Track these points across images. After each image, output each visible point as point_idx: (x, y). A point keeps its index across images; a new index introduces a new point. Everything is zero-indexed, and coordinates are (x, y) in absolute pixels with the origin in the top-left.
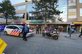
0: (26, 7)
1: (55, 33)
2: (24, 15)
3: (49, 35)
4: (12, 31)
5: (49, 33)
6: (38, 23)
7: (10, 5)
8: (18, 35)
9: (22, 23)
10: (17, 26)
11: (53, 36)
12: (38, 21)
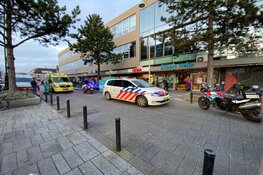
0: (138, 22)
1: (253, 100)
2: (132, 48)
3: (226, 106)
4: (121, 92)
5: (230, 100)
6: (178, 67)
7: (101, 26)
8: (133, 101)
9: (130, 71)
10: (130, 80)
11: (244, 109)
12: (177, 60)
